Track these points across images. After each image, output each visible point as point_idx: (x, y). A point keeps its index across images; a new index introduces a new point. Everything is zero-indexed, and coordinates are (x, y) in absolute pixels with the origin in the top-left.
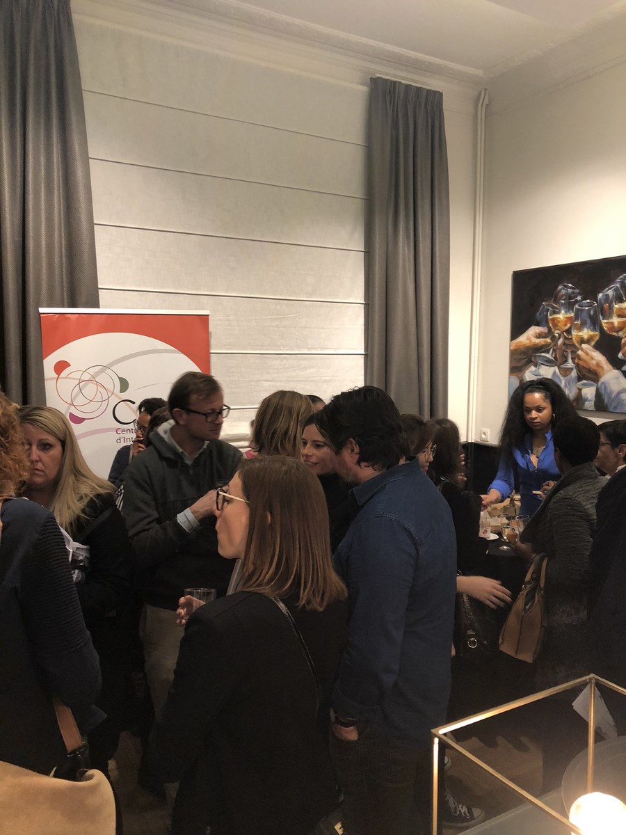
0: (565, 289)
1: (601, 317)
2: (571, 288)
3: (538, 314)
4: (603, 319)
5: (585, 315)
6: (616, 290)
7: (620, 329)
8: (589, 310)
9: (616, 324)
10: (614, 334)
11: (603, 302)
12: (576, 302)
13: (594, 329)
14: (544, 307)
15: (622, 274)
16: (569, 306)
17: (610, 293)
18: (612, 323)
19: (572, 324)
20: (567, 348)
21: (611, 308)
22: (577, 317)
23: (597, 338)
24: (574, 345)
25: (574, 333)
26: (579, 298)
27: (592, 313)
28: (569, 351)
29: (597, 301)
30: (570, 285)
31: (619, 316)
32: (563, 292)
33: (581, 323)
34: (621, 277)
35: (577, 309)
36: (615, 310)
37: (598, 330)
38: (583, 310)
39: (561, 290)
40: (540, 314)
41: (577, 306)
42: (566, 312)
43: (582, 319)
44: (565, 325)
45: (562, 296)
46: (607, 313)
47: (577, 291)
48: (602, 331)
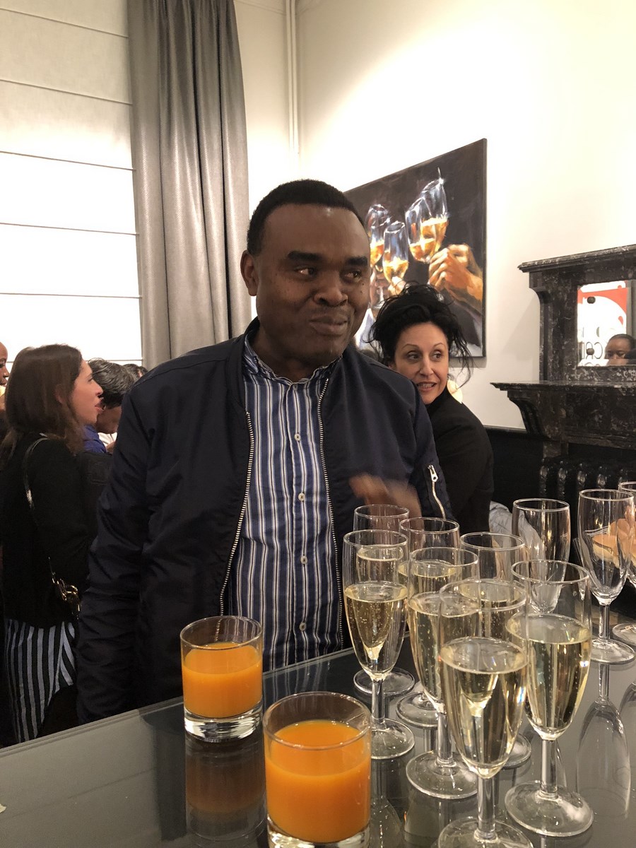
0: (376, 211)
1: (409, 241)
2: (381, 209)
4: (412, 243)
5: (394, 241)
6: (422, 204)
7: (427, 253)
8: (398, 233)
9: (423, 248)
10: (422, 260)
11: (410, 221)
12: (386, 225)
13: (403, 257)
15: (427, 184)
16: (380, 231)
17: (417, 209)
18: (419, 247)
19: (383, 253)
21: (418, 227)
22: (387, 245)
23: (406, 268)
24: (384, 280)
25: (385, 264)
26: (388, 220)
27: (401, 237)
28: (381, 288)
29: (405, 222)
30: (379, 206)
31: (427, 236)
32: (374, 215)
33: (391, 251)
34: (426, 187)
35: (387, 235)
36: (422, 229)
37: (407, 258)
38: (392, 235)
39: (371, 213)
41: (386, 231)
42: (377, 240)
43: (391, 246)
44: (377, 256)
45: (373, 221)
46: (415, 234)
47: (386, 212)
48: (411, 258)
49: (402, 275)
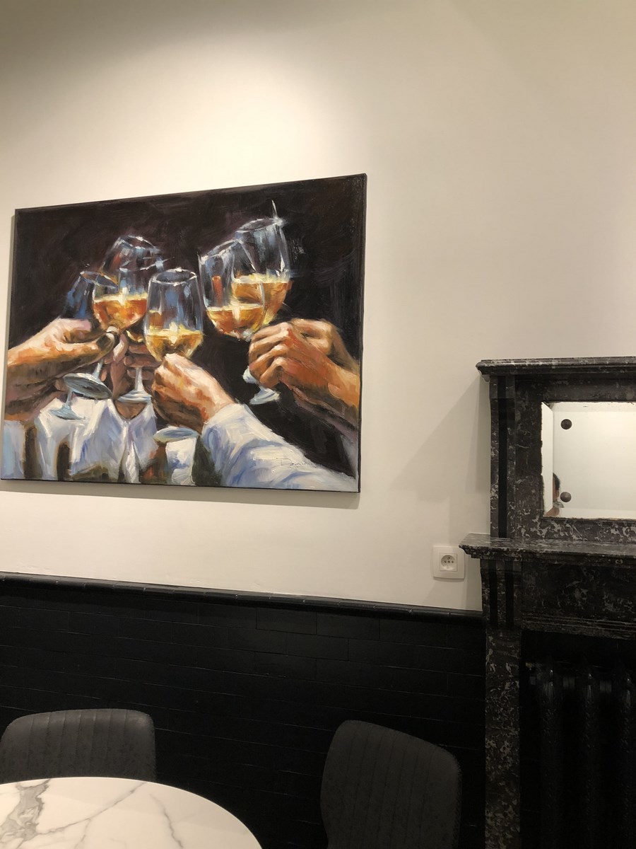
0: (130, 246)
1: (206, 302)
2: (143, 244)
3: (70, 294)
4: (211, 305)
5: (172, 298)
6: (237, 249)
7: (245, 325)
8: (181, 288)
9: (237, 316)
10: (234, 334)
11: (209, 271)
12: (154, 271)
13: (193, 324)
14: (83, 280)
15: (247, 221)
16: (140, 278)
17: (225, 255)
18: (230, 313)
19: (144, 314)
20: (134, 362)
21: (226, 283)
22: (154, 301)
23: (199, 342)
24: (148, 357)
25: (149, 331)
26: (159, 264)
27: (187, 293)
28: (138, 369)
29: (197, 271)
30: (140, 239)
31: (244, 300)
32: (126, 252)
33: (163, 313)
34: (247, 225)
35: (156, 287)
36: (234, 287)
37: (201, 327)
38: (166, 288)
39: (120, 247)
40: (74, 295)
41: (154, 279)
42: (131, 291)
43: (165, 305)
44: (131, 316)
45: (124, 259)
46: (220, 294)
47: (154, 250)
48: (208, 327)
49: (190, 352)
